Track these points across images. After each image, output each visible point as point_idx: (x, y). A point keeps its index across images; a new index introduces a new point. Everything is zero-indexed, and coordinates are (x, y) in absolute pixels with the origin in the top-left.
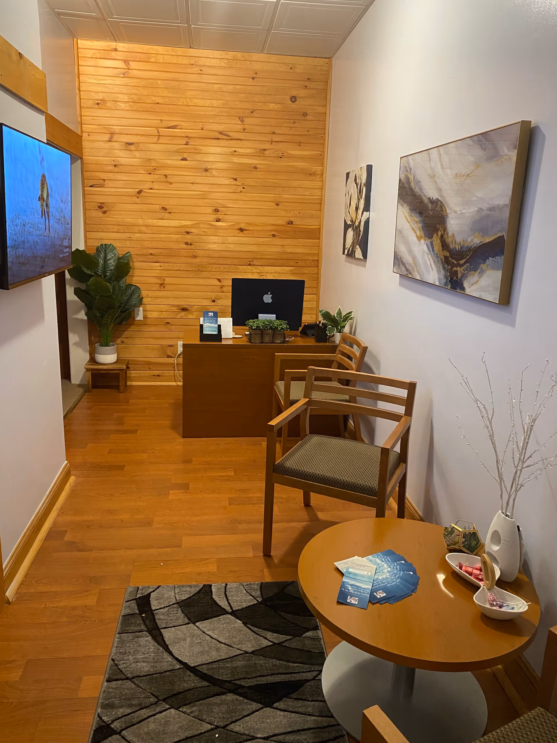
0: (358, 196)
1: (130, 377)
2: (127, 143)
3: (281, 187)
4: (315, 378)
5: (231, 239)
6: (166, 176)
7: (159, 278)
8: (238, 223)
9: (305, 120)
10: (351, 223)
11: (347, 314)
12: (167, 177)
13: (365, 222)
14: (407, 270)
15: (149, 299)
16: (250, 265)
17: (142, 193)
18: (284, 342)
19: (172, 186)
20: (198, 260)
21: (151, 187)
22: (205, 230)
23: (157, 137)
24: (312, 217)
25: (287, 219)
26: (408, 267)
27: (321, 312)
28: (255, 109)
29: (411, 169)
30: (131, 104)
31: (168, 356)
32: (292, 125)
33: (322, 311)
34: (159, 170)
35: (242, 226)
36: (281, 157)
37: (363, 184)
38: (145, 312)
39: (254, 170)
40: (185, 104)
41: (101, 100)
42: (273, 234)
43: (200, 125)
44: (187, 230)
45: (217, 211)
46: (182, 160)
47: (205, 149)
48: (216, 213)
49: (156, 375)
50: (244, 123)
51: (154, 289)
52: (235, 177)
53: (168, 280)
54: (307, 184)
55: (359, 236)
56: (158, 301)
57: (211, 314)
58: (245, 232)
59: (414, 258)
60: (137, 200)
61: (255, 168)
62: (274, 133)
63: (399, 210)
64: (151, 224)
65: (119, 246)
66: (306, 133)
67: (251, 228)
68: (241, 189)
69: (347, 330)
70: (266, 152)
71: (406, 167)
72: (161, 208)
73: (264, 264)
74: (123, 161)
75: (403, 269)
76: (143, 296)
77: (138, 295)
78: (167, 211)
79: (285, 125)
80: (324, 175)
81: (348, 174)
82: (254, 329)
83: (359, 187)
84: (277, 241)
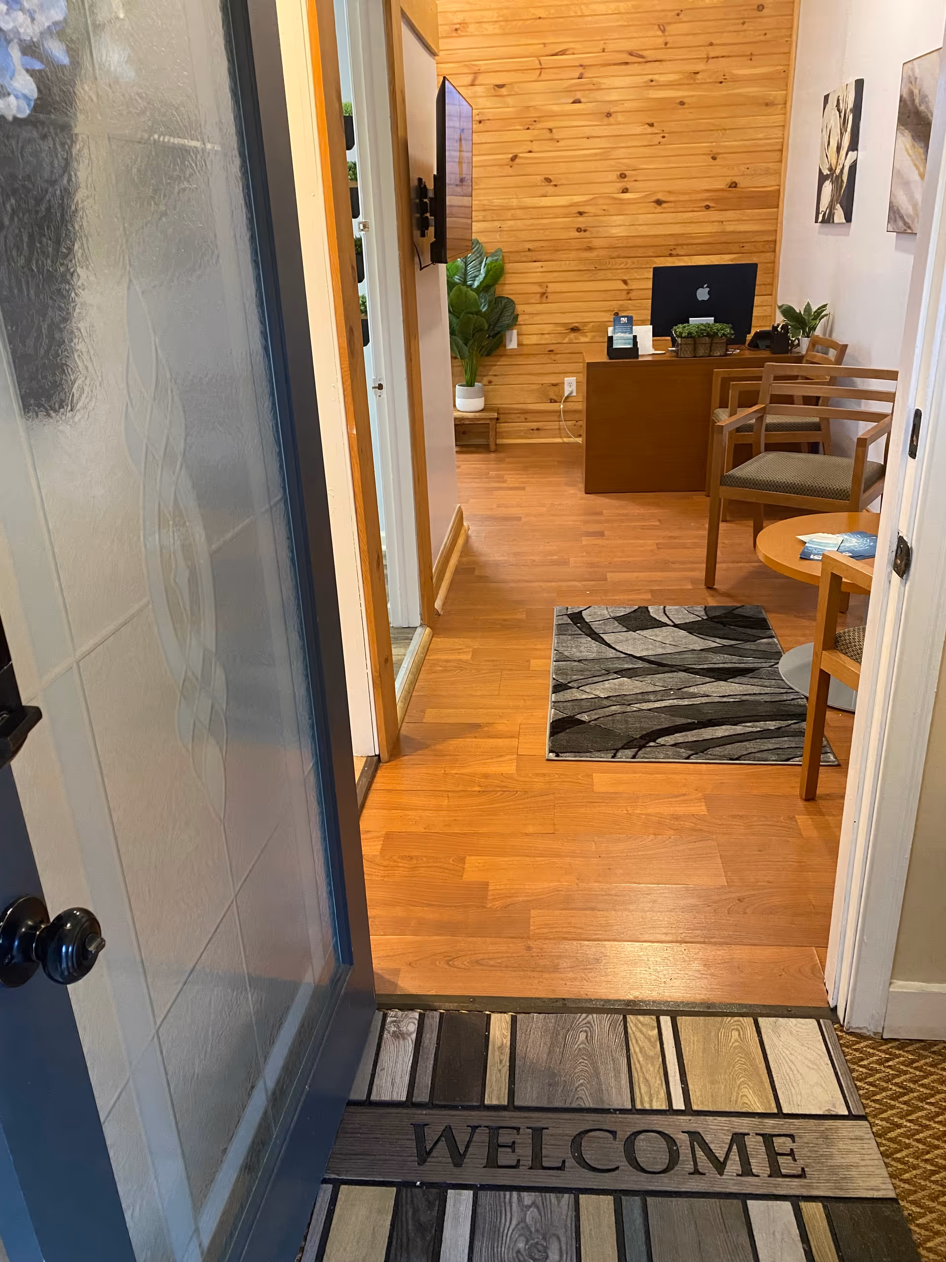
0: (841, 130)
1: (501, 433)
2: (496, 86)
3: (721, 130)
4: (774, 377)
5: (642, 219)
6: (551, 130)
7: (540, 284)
8: (655, 193)
9: (760, 17)
10: (829, 173)
11: (819, 309)
12: (551, 132)
13: (850, 167)
14: (905, 223)
15: (527, 317)
16: (671, 255)
17: (517, 161)
18: (726, 355)
19: (559, 144)
20: (594, 254)
21: (530, 149)
22: (605, 207)
23: (538, 72)
24: (767, 172)
25: (729, 180)
26: (907, 220)
27: (780, 307)
28: (682, 8)
29: (916, 78)
30: (502, 23)
31: (551, 399)
32: (740, 27)
33: (782, 306)
34: (540, 122)
35: (660, 196)
36: (721, 82)
37: (848, 110)
38: (520, 337)
39: (680, 106)
40: (579, 14)
41: (460, 24)
42: (707, 205)
43: (601, 45)
44: (582, 209)
45: (623, 176)
46: (574, 102)
47: (607, 82)
48: (623, 180)
49: (535, 428)
50: (667, 33)
51: (533, 301)
52: (650, 121)
53: (552, 287)
54: (761, 120)
55: (841, 190)
56: (537, 319)
57: (624, 320)
58: (664, 205)
59: (915, 206)
60: (510, 171)
61: (682, 103)
62: (711, 44)
63: (899, 141)
64: (530, 205)
65: (486, 240)
66: (763, 38)
67: (671, 199)
68: (658, 138)
69: (818, 332)
70: (699, 76)
71: (909, 77)
72: (543, 179)
73: (693, 252)
74: (489, 113)
75: (901, 223)
76: (519, 313)
77: (512, 310)
78: (552, 183)
79: (728, 29)
80: (788, 104)
81: (826, 98)
82: (684, 337)
83: (842, 115)
84: (714, 215)
